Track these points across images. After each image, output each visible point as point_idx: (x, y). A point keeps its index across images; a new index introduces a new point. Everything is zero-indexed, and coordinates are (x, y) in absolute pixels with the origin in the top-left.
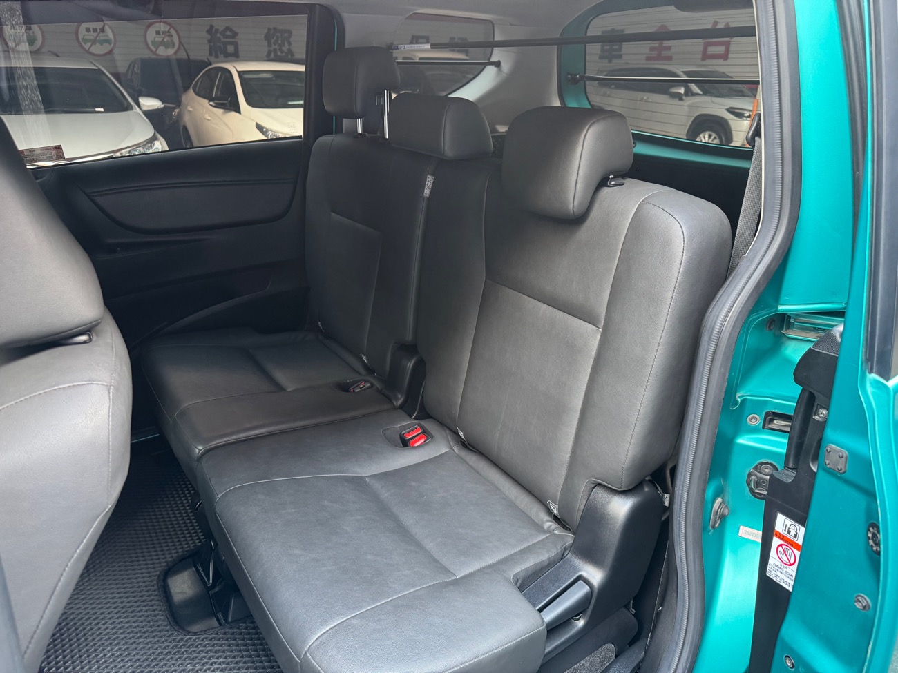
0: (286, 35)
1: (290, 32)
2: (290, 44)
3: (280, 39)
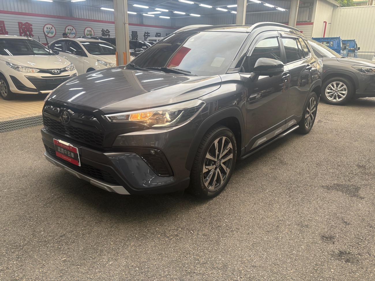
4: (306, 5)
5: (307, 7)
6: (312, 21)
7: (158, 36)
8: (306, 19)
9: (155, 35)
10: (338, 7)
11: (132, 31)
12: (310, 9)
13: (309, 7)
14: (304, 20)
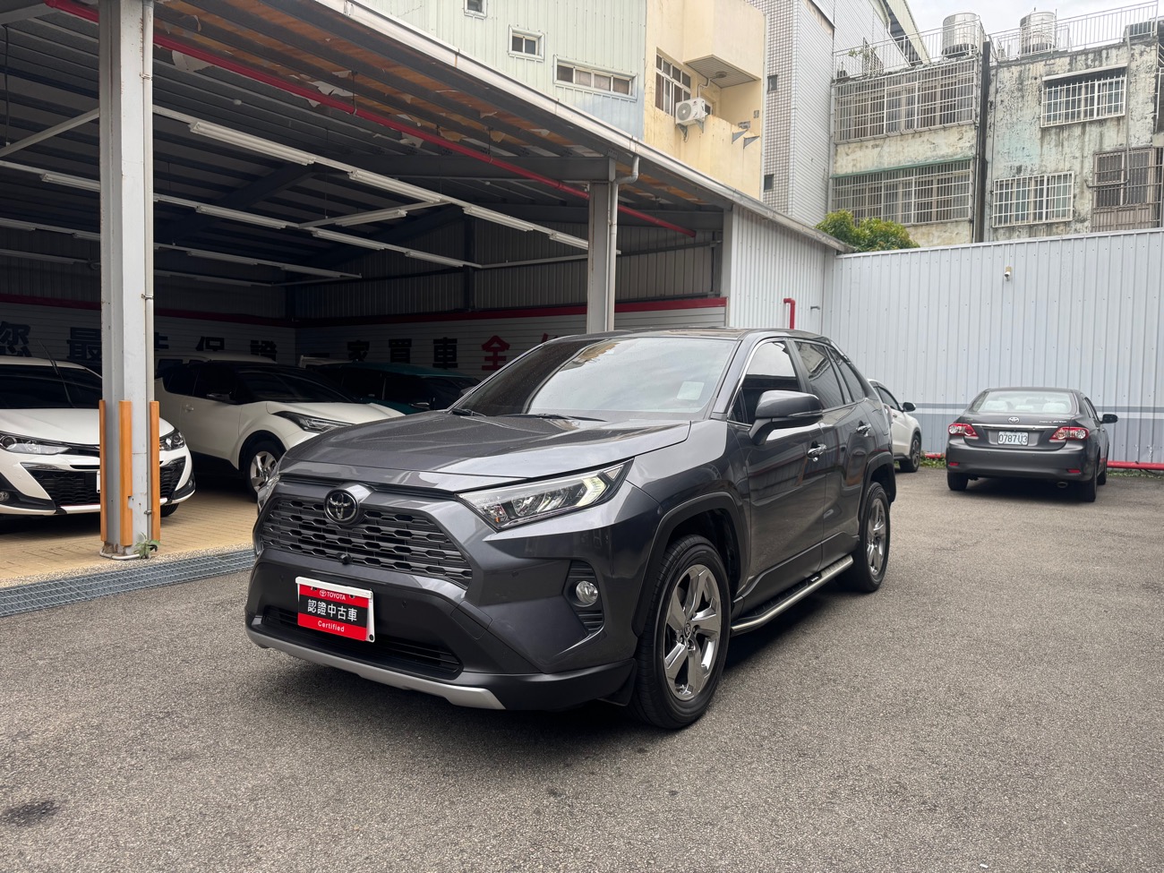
0: (20, 331)
1: (27, 328)
2: (26, 341)
3: (11, 336)
4: (700, 237)
5: (703, 244)
6: (724, 294)
7: (209, 347)
8: (703, 286)
9: (196, 345)
10: (839, 253)
11: (73, 330)
12: (713, 249)
13: (708, 244)
14: (699, 290)
